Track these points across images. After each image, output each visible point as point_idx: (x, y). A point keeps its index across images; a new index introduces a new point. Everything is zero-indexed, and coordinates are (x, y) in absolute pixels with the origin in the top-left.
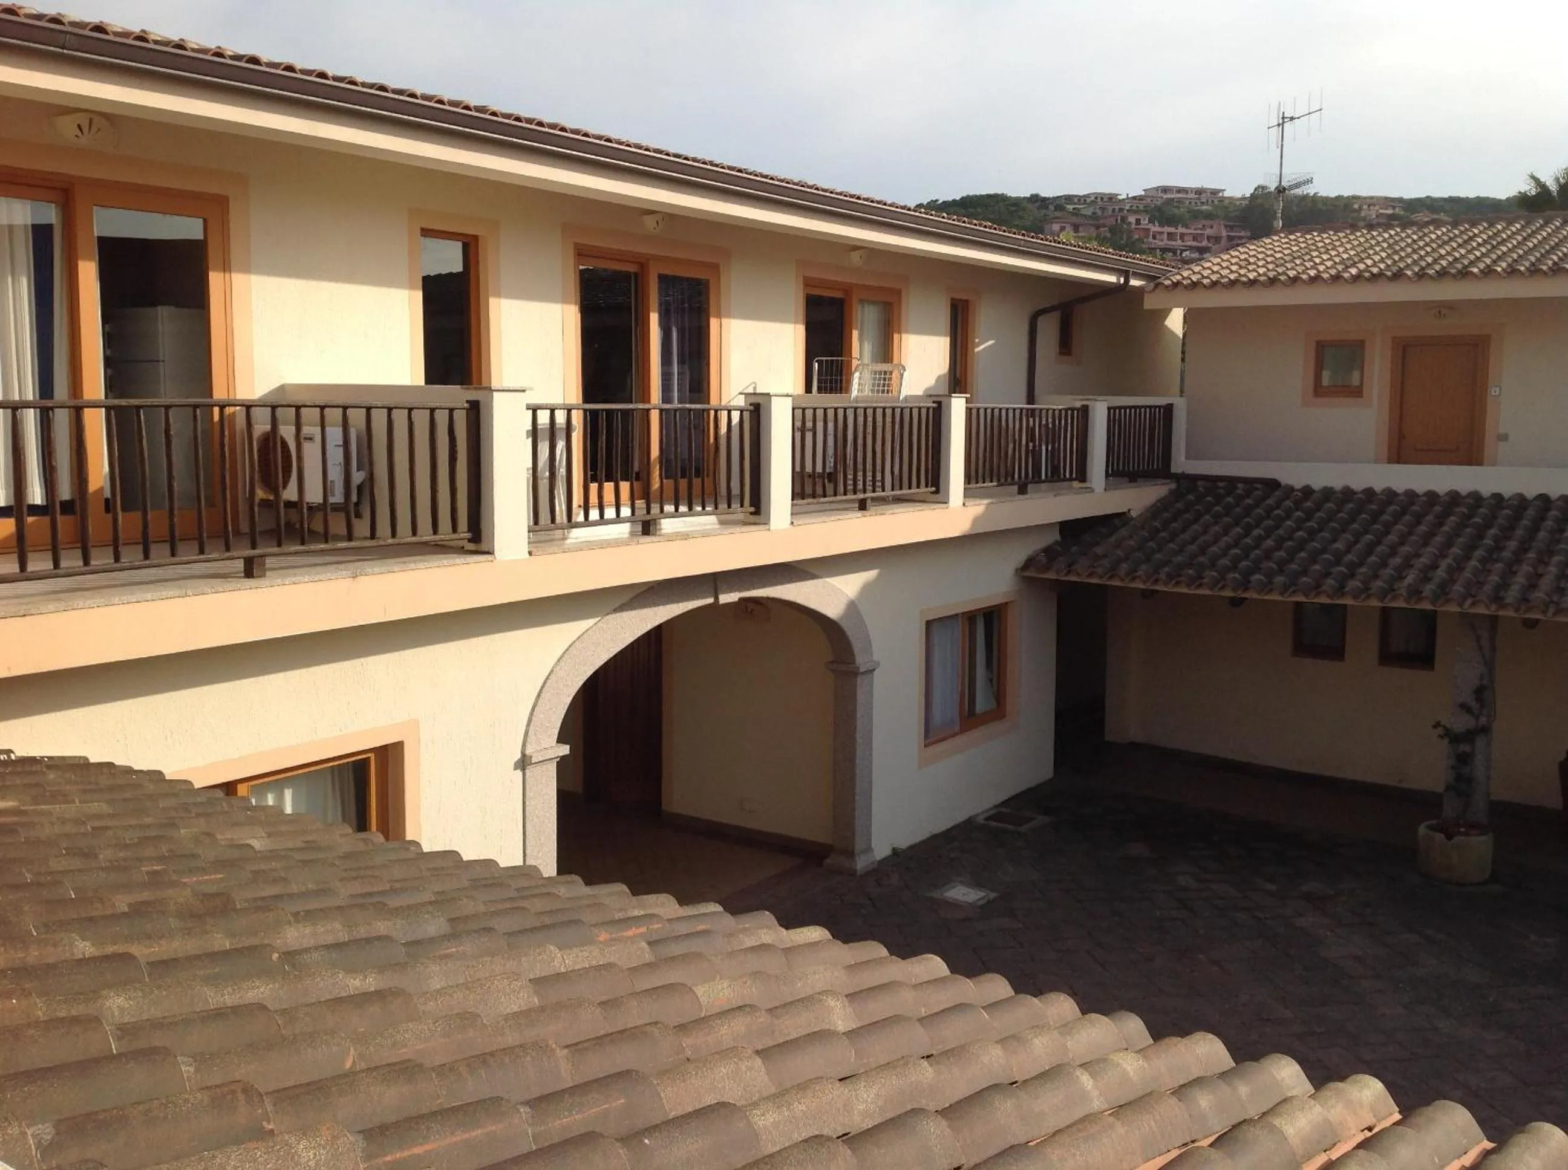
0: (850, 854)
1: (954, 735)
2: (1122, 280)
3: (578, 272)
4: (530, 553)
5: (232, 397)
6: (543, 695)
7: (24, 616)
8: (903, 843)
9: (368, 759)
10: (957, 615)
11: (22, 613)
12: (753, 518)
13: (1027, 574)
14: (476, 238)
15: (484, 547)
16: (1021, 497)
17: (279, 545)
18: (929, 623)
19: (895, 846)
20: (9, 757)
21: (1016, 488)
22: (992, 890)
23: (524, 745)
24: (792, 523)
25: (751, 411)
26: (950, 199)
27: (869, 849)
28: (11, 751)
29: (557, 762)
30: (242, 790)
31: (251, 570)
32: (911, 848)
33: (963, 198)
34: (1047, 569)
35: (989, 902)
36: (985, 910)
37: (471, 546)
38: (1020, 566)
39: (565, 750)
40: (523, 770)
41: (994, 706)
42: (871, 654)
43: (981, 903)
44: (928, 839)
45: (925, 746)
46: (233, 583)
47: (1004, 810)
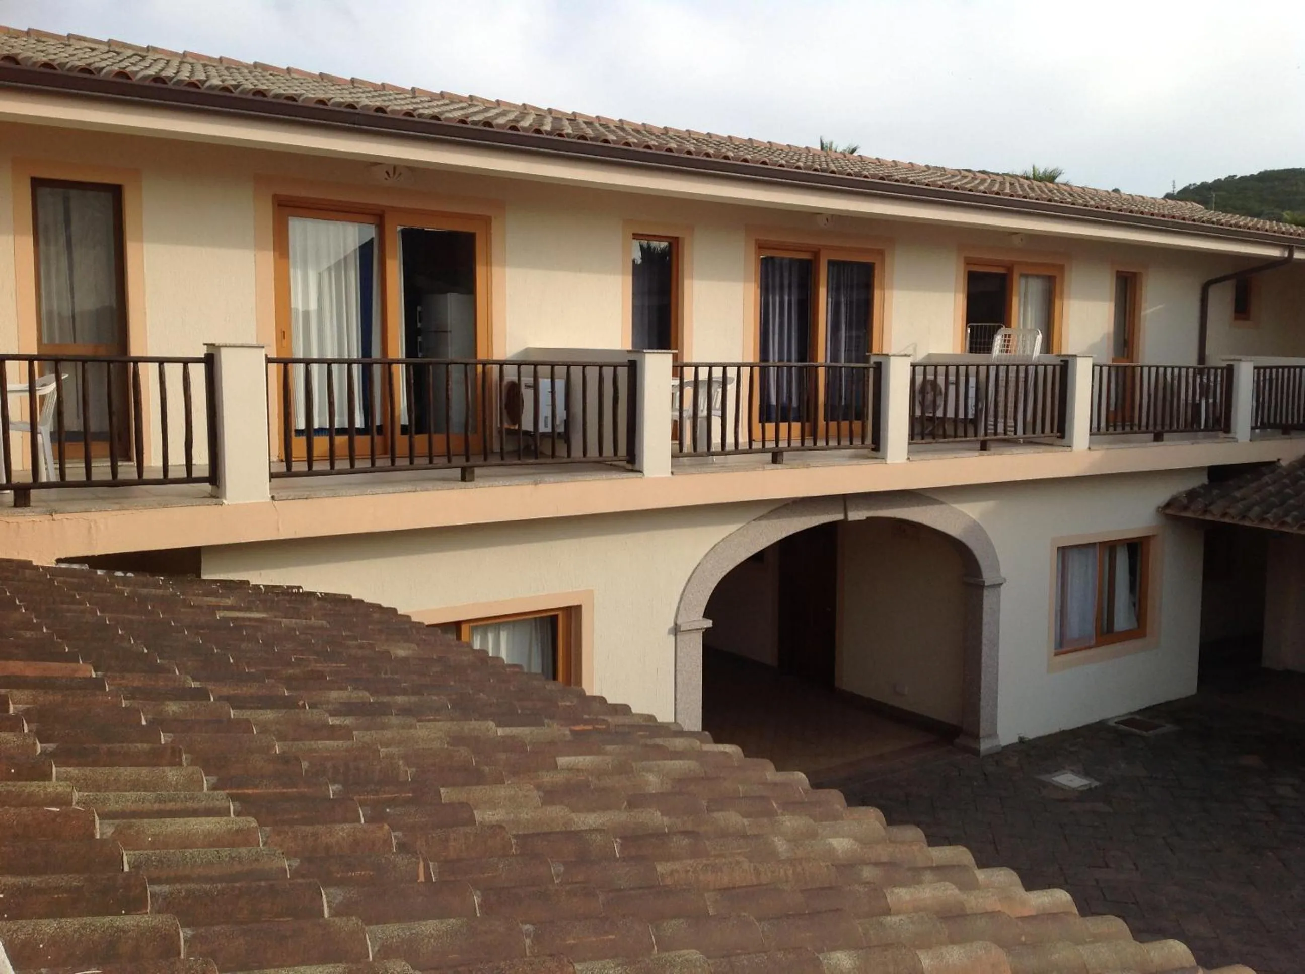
0: (976, 737)
1: (1090, 648)
2: (1286, 254)
3: (759, 261)
4: (672, 473)
5: (490, 358)
6: (692, 581)
7: (306, 499)
8: (1030, 735)
9: (557, 616)
10: (1094, 544)
11: (305, 497)
12: (874, 454)
13: (1169, 511)
14: (677, 239)
15: (637, 467)
16: (1156, 444)
17: (519, 459)
18: (1063, 551)
19: (1021, 736)
20: (298, 591)
21: (1152, 435)
22: (1096, 779)
23: (676, 616)
24: (908, 458)
25: (874, 368)
26: (1248, 174)
27: (993, 735)
28: (300, 587)
29: (703, 633)
30: (465, 629)
31: (466, 476)
32: (1036, 740)
33: (1260, 173)
34: (1185, 508)
35: (1090, 789)
36: (1084, 795)
37: (629, 466)
38: (1162, 505)
39: (709, 623)
40: (676, 635)
41: (1135, 625)
42: (998, 570)
43: (1081, 789)
44: (1056, 735)
45: (1056, 655)
46: (453, 484)
47: (1138, 717)
